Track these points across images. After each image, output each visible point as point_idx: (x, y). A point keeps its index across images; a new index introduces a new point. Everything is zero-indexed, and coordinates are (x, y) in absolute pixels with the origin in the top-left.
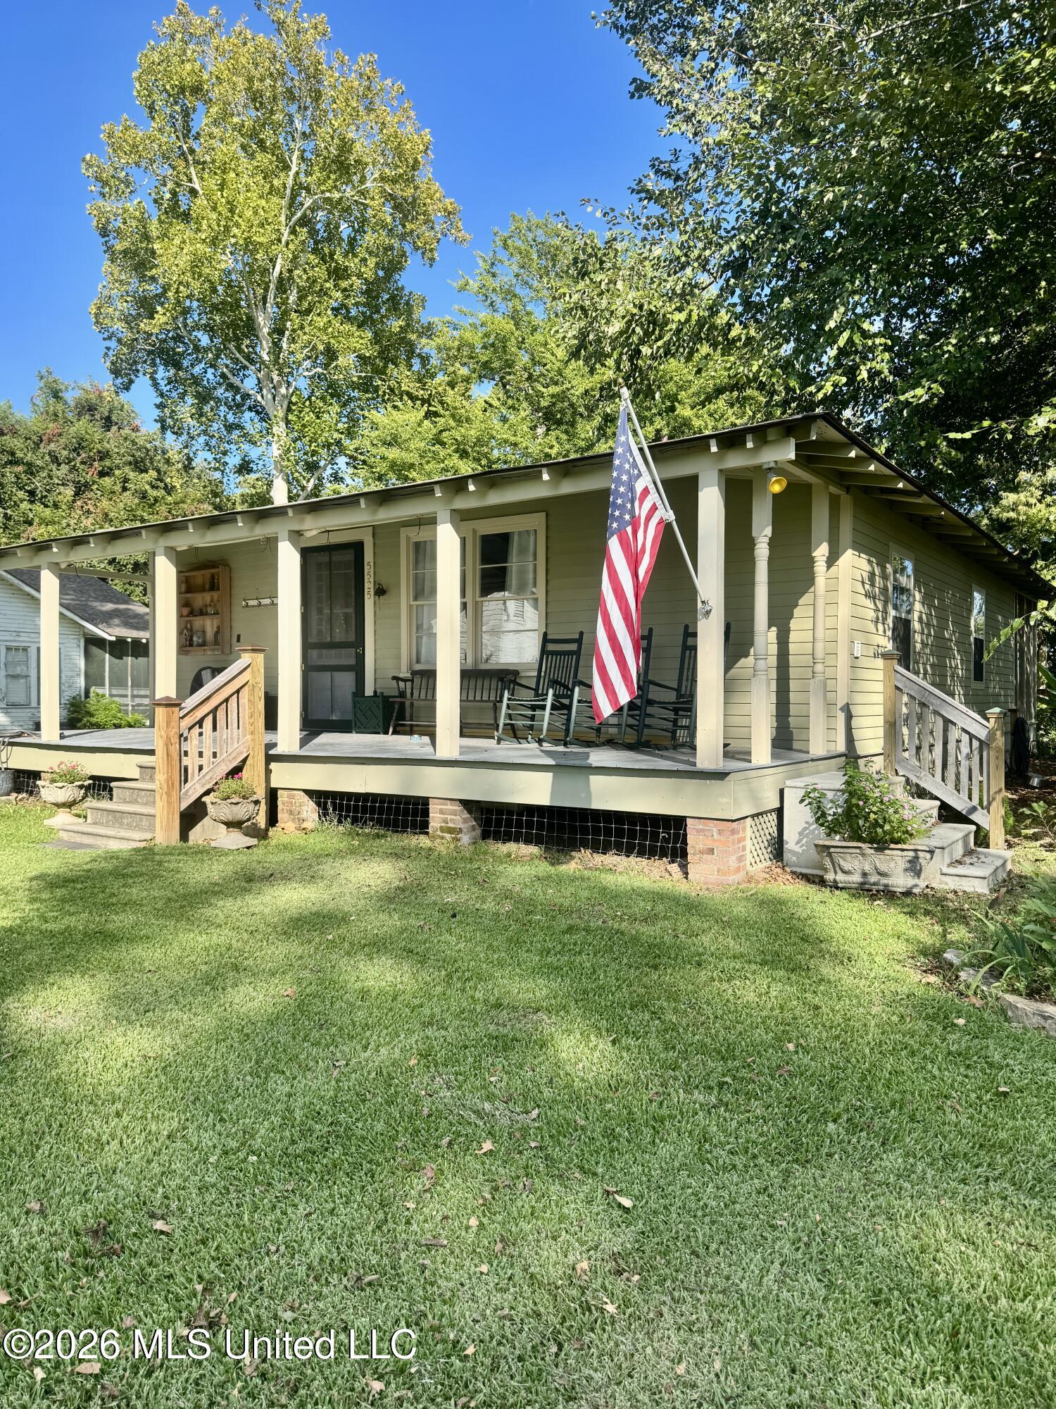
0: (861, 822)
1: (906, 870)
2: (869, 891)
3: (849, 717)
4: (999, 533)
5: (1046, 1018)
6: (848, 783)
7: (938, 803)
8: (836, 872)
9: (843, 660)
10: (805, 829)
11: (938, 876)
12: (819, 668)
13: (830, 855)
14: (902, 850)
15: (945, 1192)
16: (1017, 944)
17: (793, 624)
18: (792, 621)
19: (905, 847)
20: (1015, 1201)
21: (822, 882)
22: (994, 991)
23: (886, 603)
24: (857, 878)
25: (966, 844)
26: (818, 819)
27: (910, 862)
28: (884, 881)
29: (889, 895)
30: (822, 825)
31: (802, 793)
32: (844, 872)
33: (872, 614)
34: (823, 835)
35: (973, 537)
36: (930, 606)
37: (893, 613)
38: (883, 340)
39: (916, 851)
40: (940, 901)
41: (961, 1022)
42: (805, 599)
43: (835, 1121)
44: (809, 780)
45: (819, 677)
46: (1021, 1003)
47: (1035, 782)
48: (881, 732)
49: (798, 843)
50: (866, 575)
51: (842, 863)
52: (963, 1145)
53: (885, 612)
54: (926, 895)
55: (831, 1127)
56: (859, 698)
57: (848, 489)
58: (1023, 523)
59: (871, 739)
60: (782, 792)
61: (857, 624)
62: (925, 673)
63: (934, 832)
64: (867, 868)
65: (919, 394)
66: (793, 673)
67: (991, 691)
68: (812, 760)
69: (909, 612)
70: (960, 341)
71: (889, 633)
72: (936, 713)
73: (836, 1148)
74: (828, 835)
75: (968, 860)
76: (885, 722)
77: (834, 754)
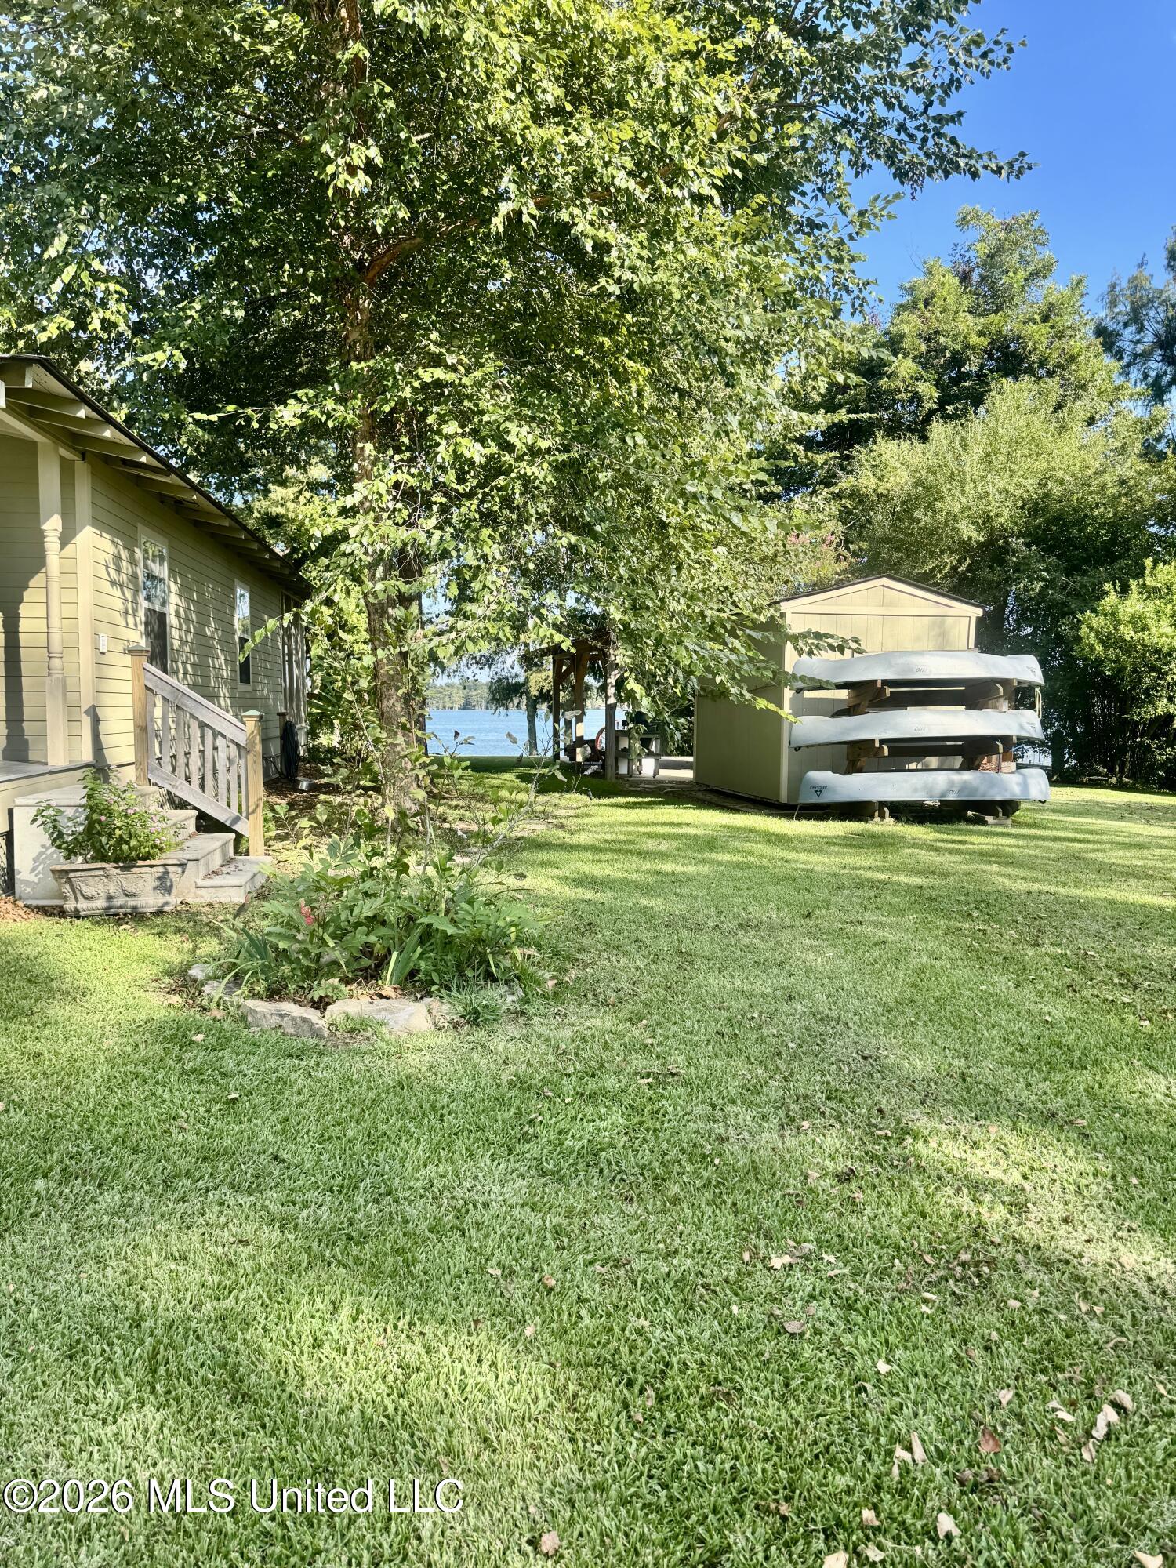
0: (104, 840)
1: (155, 889)
2: (114, 916)
3: (96, 721)
4: (269, 528)
5: (282, 1016)
6: (90, 797)
7: (195, 813)
8: (77, 900)
9: (85, 655)
10: (41, 854)
11: (193, 889)
12: (56, 663)
13: (69, 880)
14: (152, 866)
15: (162, 1216)
16: (259, 947)
17: (23, 610)
18: (22, 606)
19: (153, 862)
20: (231, 1203)
21: (62, 913)
22: (235, 1000)
23: (136, 591)
24: (101, 903)
25: (224, 853)
26: (54, 840)
27: (160, 878)
28: (131, 902)
29: (138, 917)
30: (59, 847)
31: (33, 811)
32: (87, 898)
33: (119, 604)
34: (62, 859)
35: (230, 528)
36: (188, 599)
37: (145, 604)
38: (118, 288)
39: (164, 865)
40: (193, 916)
41: (199, 1038)
42: (36, 581)
43: (45, 1176)
44: (43, 796)
45: (57, 675)
46: (262, 1007)
47: (304, 785)
48: (131, 738)
49: (32, 871)
50: (109, 558)
51: (84, 888)
52: (184, 1163)
53: (135, 602)
54: (179, 913)
55: (40, 1184)
56: (107, 700)
57: (83, 455)
58: (293, 521)
59: (121, 747)
60: (11, 812)
61: (102, 614)
62: (185, 673)
63: (187, 844)
64: (113, 891)
65: (160, 358)
66: (25, 669)
67: (259, 693)
68: (51, 773)
69: (164, 603)
70: (204, 307)
71: (142, 628)
72: (192, 716)
73: (45, 1205)
74: (68, 858)
75: (225, 869)
76: (136, 726)
77: (78, 764)
